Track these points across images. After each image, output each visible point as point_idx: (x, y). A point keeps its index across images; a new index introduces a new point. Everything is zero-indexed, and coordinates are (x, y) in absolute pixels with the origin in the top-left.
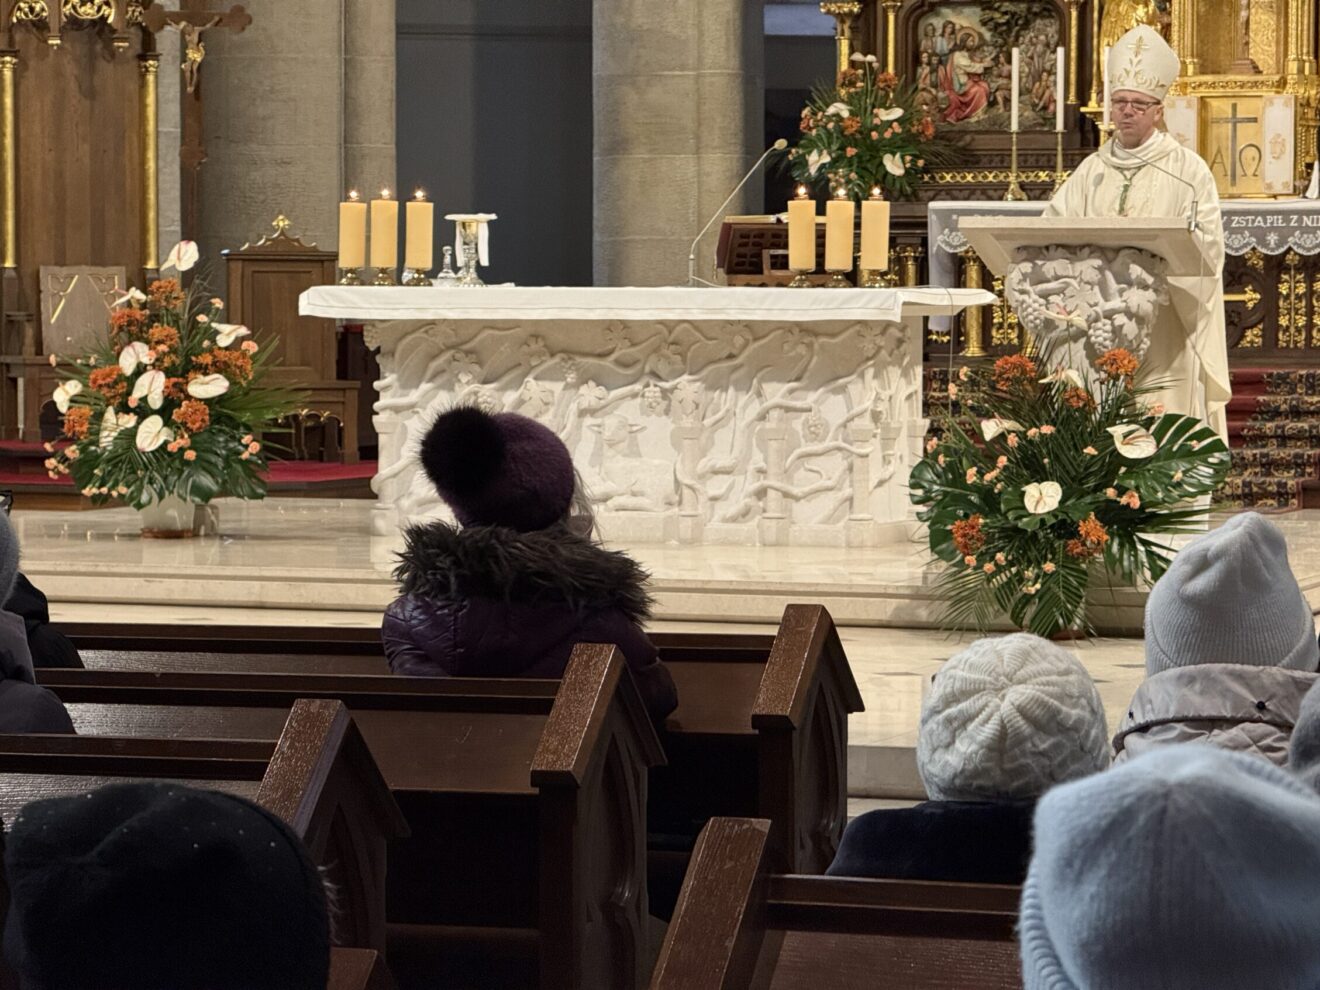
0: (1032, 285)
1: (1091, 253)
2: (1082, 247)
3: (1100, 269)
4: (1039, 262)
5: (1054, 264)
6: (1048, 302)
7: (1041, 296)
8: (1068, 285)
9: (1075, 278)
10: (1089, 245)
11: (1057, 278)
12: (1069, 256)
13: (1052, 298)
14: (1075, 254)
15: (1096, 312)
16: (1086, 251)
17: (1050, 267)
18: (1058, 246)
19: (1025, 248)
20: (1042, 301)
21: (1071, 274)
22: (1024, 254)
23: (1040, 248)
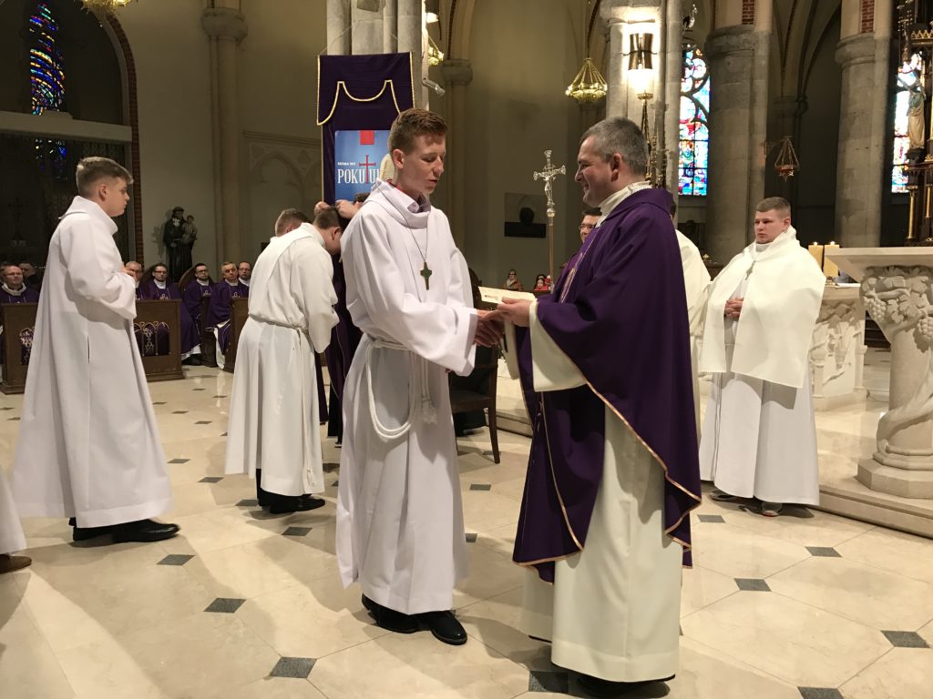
0: (877, 292)
1: (921, 271)
2: (914, 267)
3: (927, 283)
4: (882, 278)
5: (892, 279)
6: (887, 303)
7: (882, 300)
8: (903, 293)
9: (908, 288)
10: (919, 266)
11: (894, 288)
12: (903, 273)
13: (890, 302)
14: (909, 272)
15: (923, 312)
16: (917, 270)
17: (889, 281)
18: (895, 267)
19: (872, 268)
20: (883, 303)
21: (904, 285)
22: (871, 272)
23: (883, 268)
